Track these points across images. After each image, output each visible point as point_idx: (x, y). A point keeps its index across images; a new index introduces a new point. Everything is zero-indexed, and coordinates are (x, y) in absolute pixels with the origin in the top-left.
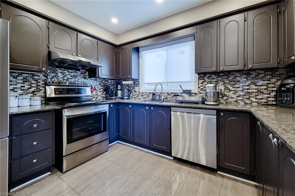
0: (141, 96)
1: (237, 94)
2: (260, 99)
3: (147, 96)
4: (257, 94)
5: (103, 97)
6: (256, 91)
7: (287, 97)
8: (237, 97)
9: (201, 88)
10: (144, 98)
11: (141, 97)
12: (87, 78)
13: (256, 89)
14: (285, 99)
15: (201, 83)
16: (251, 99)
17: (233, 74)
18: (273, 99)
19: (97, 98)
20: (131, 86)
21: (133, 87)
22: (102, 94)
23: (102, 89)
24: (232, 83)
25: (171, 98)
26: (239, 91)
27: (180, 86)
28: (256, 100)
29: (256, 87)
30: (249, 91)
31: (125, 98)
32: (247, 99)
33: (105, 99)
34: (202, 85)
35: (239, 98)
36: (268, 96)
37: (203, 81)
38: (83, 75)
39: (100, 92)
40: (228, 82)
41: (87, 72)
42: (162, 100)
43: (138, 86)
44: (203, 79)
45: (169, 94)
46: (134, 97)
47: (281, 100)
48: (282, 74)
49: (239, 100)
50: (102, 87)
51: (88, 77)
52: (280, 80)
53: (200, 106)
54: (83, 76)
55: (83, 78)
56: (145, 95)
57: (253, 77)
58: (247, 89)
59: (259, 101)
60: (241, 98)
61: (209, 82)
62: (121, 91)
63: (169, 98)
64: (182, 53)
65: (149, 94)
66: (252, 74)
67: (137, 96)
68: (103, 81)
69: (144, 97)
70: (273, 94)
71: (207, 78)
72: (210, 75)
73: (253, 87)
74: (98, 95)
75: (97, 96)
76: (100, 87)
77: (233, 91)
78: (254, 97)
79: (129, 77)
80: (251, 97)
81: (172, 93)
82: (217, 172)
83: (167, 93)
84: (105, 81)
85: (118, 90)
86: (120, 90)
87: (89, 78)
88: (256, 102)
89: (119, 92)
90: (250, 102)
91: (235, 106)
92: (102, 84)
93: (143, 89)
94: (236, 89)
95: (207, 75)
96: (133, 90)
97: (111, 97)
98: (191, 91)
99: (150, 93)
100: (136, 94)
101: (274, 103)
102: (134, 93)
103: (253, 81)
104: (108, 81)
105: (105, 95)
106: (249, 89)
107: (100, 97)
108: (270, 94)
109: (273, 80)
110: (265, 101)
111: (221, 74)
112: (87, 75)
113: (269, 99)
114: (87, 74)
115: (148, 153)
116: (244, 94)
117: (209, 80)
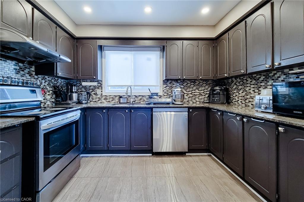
0: (104, 99)
1: (188, 96)
2: (201, 99)
3: (112, 99)
4: (199, 96)
5: (52, 101)
6: (199, 94)
7: (217, 97)
8: (188, 98)
9: (165, 91)
10: (109, 101)
11: (104, 101)
12: (33, 75)
13: (198, 92)
14: (216, 98)
15: (165, 87)
16: (196, 99)
17: (186, 82)
18: (206, 99)
19: (46, 104)
20: (90, 88)
21: (92, 89)
22: (51, 97)
23: (52, 90)
24: (186, 88)
25: (139, 100)
26: (189, 94)
27: (149, 89)
28: (199, 100)
29: (199, 91)
30: (195, 94)
31: (84, 102)
32: (194, 99)
33: (54, 104)
34: (165, 89)
35: (189, 99)
36: (204, 97)
37: (166, 85)
38: (28, 70)
39: (49, 95)
40: (183, 87)
41: (33, 67)
42: (131, 103)
43: (99, 88)
44: (166, 84)
45: (137, 97)
46: (94, 100)
47: (214, 99)
48: (210, 84)
49: (189, 100)
50: (51, 89)
51: (34, 73)
52: (209, 87)
53: (171, 105)
54: (28, 72)
55: (28, 75)
56: (110, 98)
57: (197, 85)
58: (194, 92)
59: (200, 100)
60: (191, 99)
61: (171, 86)
62: (77, 94)
63: (137, 100)
64: (149, 59)
65: (114, 97)
66: (196, 82)
67: (98, 99)
68: (53, 81)
69: (107, 100)
70: (207, 96)
71: (169, 83)
72: (171, 81)
73: (197, 91)
74: (47, 99)
75: (45, 101)
76: (49, 89)
77: (186, 94)
78: (197, 98)
79: (95, 77)
80: (196, 98)
81: (140, 96)
82: (186, 154)
83: (135, 96)
84: (54, 81)
85: (73, 92)
86: (76, 92)
87: (36, 74)
88: (198, 101)
89: (75, 96)
90: (195, 101)
91: (187, 104)
92: (52, 85)
93: (106, 92)
94: (188, 92)
95: (169, 81)
96: (93, 93)
97: (63, 101)
98: (158, 94)
99: (116, 96)
100: (97, 97)
101: (207, 101)
102: (94, 96)
103: (197, 87)
104: (58, 80)
105: (54, 99)
106: (195, 92)
107: (48, 103)
108: (205, 96)
109: (207, 87)
110: (203, 100)
111: (178, 81)
112: (33, 71)
113: (205, 99)
114: (33, 69)
115: (126, 157)
116: (192, 96)
117: (171, 85)
